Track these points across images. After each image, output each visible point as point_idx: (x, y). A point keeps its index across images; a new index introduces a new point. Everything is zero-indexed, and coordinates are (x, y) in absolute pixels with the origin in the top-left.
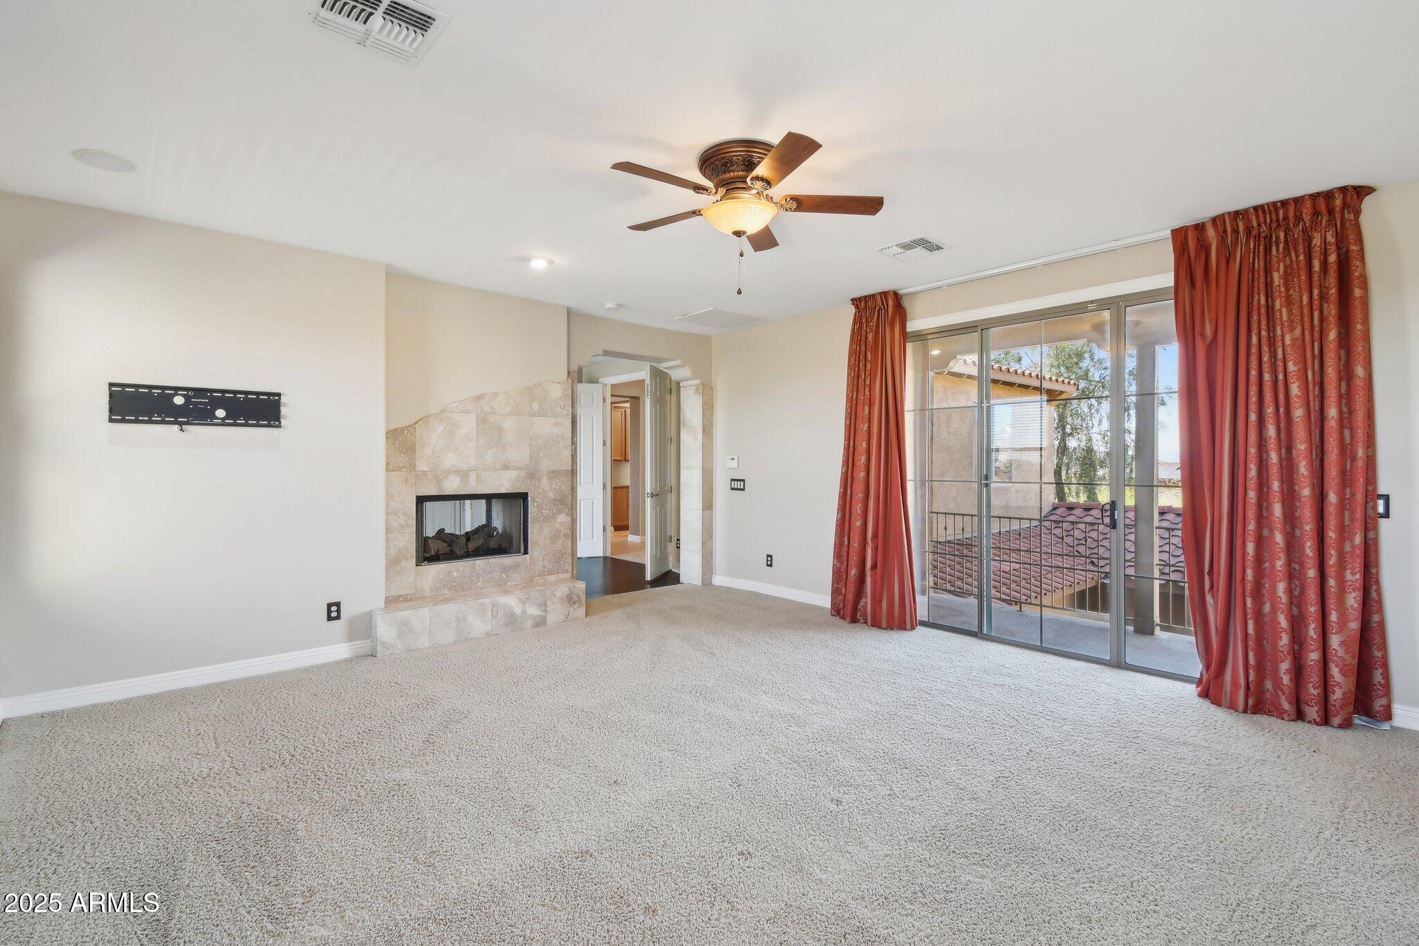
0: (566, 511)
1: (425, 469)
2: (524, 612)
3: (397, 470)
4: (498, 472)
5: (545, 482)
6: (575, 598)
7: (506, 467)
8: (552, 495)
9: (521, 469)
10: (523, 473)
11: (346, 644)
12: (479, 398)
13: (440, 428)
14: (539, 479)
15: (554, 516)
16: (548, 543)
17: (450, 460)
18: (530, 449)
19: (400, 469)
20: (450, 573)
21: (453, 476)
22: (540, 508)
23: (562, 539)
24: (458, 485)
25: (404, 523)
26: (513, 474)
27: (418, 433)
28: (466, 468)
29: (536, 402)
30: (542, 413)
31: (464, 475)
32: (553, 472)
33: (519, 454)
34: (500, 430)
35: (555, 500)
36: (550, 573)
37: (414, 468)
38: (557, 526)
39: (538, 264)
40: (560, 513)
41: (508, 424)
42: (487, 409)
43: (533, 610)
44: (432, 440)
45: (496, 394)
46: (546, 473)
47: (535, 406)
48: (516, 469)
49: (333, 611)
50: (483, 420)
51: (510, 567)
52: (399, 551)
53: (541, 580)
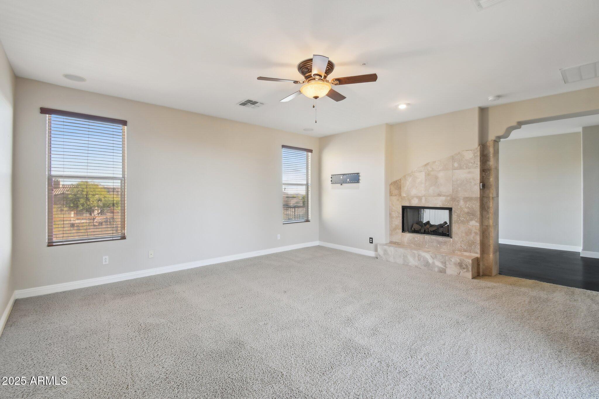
0: (476, 220)
1: (404, 195)
2: (433, 263)
3: (395, 196)
4: (435, 197)
5: (462, 203)
6: (464, 266)
7: (439, 195)
8: (466, 210)
9: (448, 196)
10: (449, 198)
11: (374, 252)
12: (426, 165)
13: (410, 180)
14: (458, 201)
15: (468, 221)
16: (464, 235)
17: (414, 192)
18: (452, 186)
19: (396, 195)
20: (414, 238)
21: (415, 199)
22: (459, 216)
23: (473, 235)
24: (417, 202)
25: (397, 215)
26: (443, 198)
27: (402, 181)
28: (420, 195)
29: (456, 163)
30: (460, 168)
31: (420, 198)
32: (467, 198)
33: (447, 189)
34: (436, 178)
35: (468, 213)
36: (466, 251)
37: (401, 195)
38: (470, 227)
39: (402, 107)
40: (471, 220)
41: (441, 175)
42: (430, 169)
43: (438, 264)
44: (408, 184)
45: (434, 162)
46: (462, 198)
47: (456, 165)
48: (444, 196)
49: (371, 240)
50: (428, 174)
51: (442, 242)
52: (396, 225)
53: (459, 253)
